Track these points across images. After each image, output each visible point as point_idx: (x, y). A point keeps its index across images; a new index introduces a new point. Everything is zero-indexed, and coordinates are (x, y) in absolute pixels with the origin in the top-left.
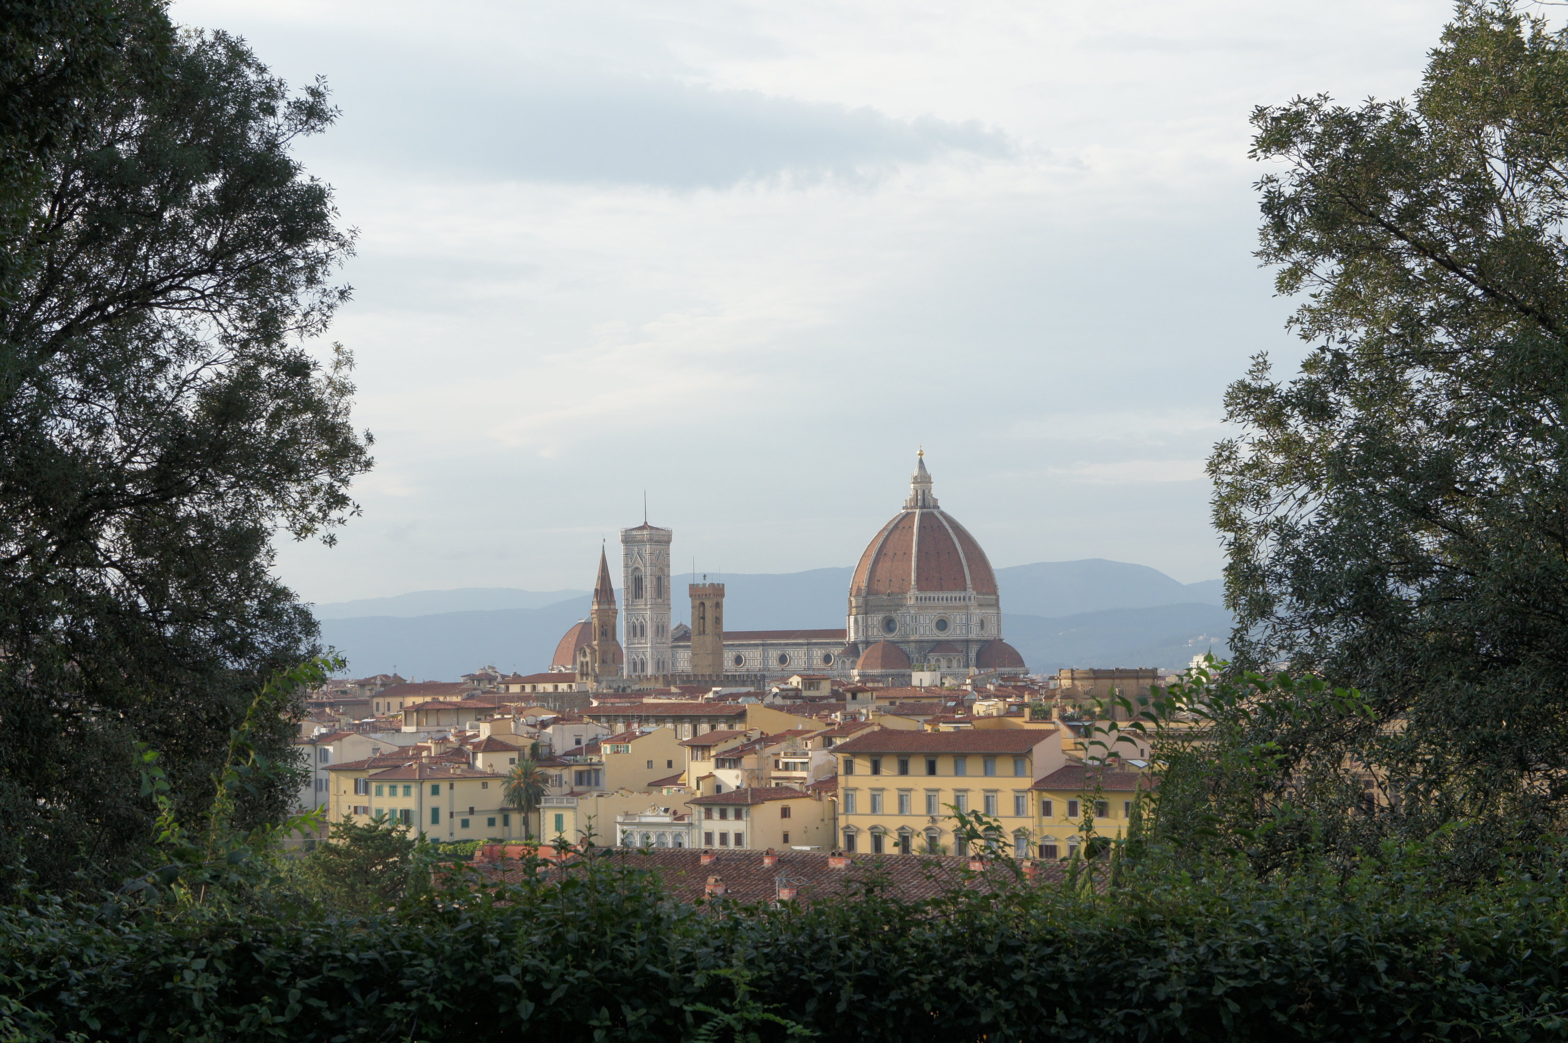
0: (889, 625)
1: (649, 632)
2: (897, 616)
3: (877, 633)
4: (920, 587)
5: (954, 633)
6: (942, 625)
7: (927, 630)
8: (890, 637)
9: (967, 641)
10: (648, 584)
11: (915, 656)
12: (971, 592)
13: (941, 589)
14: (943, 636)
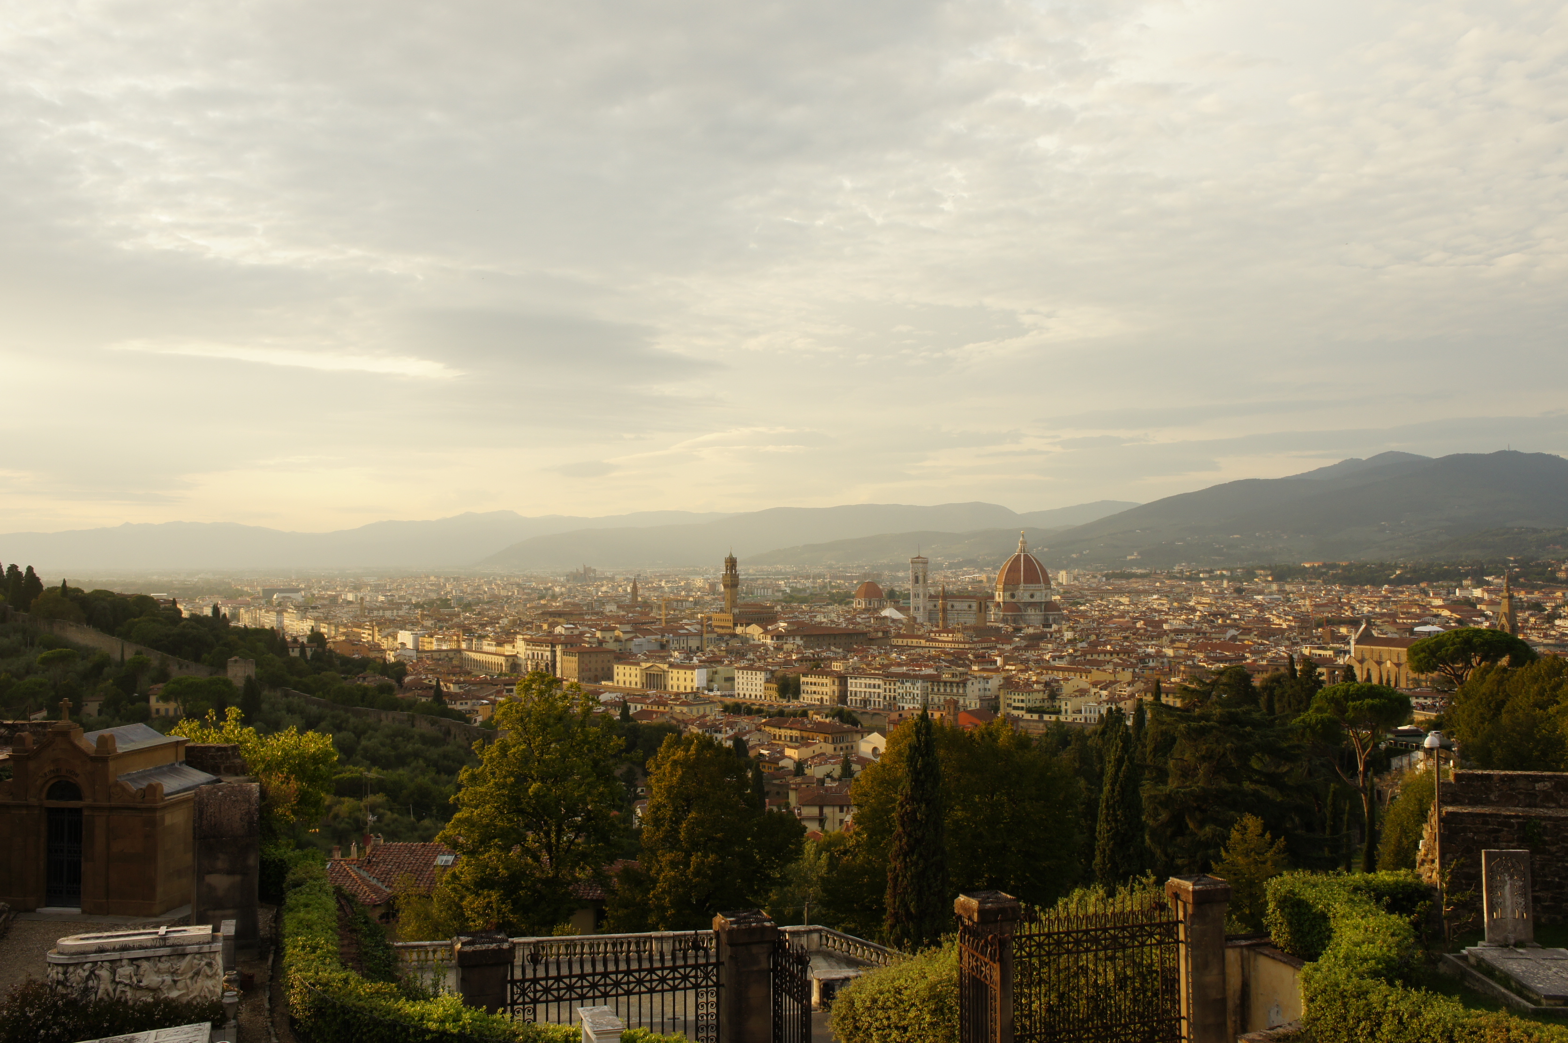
0: (1013, 596)
1: (921, 596)
2: (1016, 593)
3: (1008, 599)
4: (1025, 582)
5: (1036, 599)
6: (1032, 596)
7: (1026, 598)
8: (1013, 600)
9: (1041, 603)
10: (921, 578)
11: (1022, 608)
12: (1042, 584)
13: (1032, 583)
14: (1032, 600)
